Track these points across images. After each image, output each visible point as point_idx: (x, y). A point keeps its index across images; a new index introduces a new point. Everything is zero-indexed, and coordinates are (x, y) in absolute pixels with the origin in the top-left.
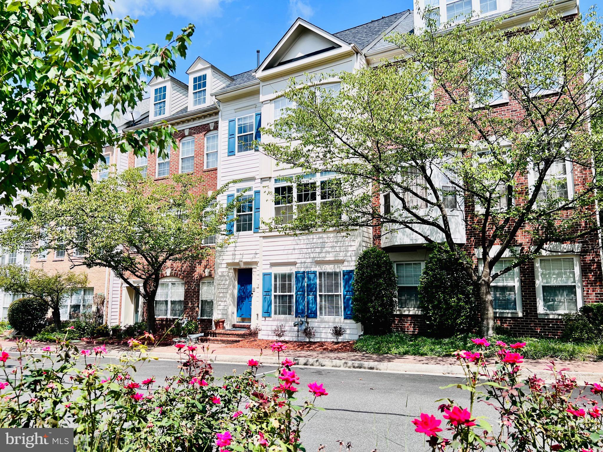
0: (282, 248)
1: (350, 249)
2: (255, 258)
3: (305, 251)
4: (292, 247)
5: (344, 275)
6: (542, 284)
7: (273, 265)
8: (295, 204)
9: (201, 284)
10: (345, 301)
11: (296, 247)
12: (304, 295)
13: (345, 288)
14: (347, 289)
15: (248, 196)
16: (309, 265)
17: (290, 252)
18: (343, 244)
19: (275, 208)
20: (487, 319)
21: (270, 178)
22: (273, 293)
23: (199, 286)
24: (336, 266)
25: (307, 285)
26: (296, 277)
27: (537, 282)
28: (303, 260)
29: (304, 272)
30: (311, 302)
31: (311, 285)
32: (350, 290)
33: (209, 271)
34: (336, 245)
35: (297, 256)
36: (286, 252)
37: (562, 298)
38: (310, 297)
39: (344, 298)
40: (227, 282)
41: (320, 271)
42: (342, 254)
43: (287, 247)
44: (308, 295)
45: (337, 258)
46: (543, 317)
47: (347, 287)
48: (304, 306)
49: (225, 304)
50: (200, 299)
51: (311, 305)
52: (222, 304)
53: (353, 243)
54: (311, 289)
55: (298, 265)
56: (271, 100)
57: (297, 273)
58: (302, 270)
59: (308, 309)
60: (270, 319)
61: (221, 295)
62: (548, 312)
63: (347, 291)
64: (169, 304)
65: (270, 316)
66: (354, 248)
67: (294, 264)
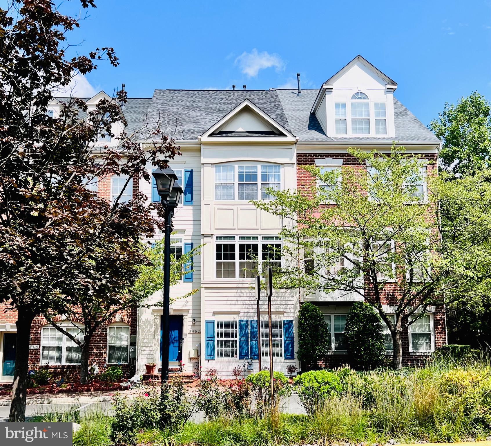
0: (226, 299)
1: (289, 303)
2: (186, 306)
3: (248, 302)
4: (235, 299)
5: (284, 324)
6: (411, 333)
7: (215, 313)
8: (237, 260)
9: (108, 329)
10: (285, 345)
11: (239, 299)
12: (247, 340)
13: (285, 335)
14: (287, 335)
15: (177, 247)
16: (252, 315)
17: (233, 302)
18: (283, 298)
19: (217, 262)
20: (399, 356)
21: (212, 235)
22: (216, 339)
23: (106, 331)
24: (277, 316)
25: (251, 332)
26: (240, 325)
27: (409, 331)
28: (246, 311)
29: (247, 321)
30: (254, 346)
31: (254, 332)
32: (290, 336)
33: (120, 316)
34: (277, 299)
35: (240, 307)
36: (229, 303)
37: (422, 341)
38: (254, 341)
39: (285, 343)
40: (153, 329)
41: (262, 320)
42: (282, 307)
43: (230, 299)
44: (251, 340)
45: (278, 310)
46: (413, 354)
47: (287, 334)
48: (248, 350)
49: (151, 349)
50: (108, 345)
51: (254, 349)
52: (148, 349)
53: (292, 299)
54: (255, 335)
55: (241, 315)
56: (212, 164)
57: (241, 321)
58: (245, 319)
59: (251, 353)
60: (213, 361)
61: (146, 340)
62: (415, 351)
63: (287, 337)
64: (64, 350)
65: (213, 359)
66: (293, 302)
67: (238, 313)
